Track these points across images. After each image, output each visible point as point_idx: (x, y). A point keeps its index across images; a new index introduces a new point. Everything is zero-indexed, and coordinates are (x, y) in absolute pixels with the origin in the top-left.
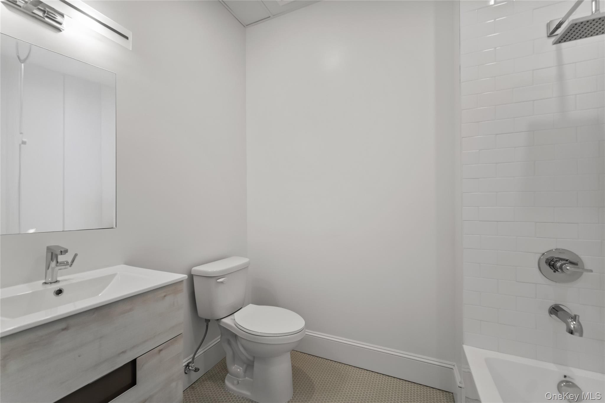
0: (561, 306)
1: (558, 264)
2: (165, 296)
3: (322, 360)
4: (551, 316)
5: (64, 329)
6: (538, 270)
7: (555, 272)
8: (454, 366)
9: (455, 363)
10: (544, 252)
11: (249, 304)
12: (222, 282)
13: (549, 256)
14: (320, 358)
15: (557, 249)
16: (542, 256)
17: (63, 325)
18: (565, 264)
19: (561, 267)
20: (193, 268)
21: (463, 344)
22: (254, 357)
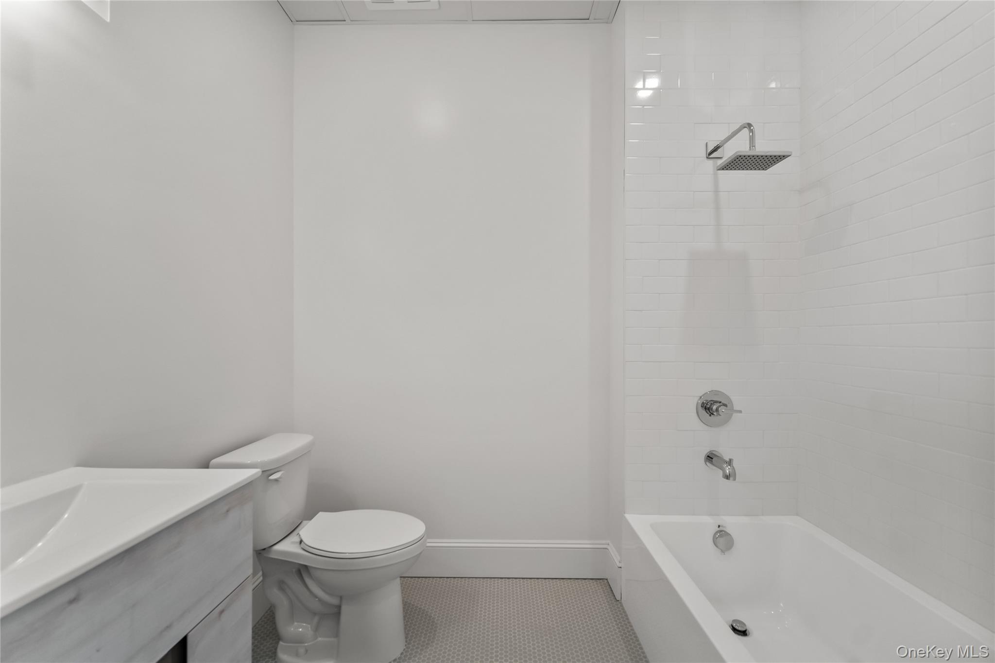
0: (714, 452)
1: (714, 407)
2: (228, 511)
3: (434, 580)
4: (706, 463)
5: (72, 601)
6: (695, 414)
7: (710, 415)
8: (608, 544)
9: (608, 541)
10: (701, 395)
11: (319, 512)
12: (276, 480)
13: (703, 400)
14: (431, 578)
15: (712, 391)
16: (699, 400)
17: (70, 594)
18: (720, 406)
19: (717, 410)
20: (213, 461)
21: (625, 513)
22: (341, 598)
